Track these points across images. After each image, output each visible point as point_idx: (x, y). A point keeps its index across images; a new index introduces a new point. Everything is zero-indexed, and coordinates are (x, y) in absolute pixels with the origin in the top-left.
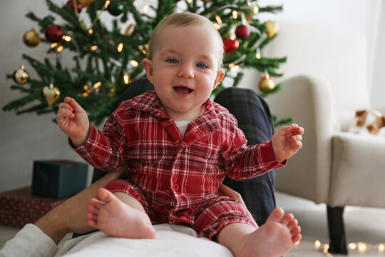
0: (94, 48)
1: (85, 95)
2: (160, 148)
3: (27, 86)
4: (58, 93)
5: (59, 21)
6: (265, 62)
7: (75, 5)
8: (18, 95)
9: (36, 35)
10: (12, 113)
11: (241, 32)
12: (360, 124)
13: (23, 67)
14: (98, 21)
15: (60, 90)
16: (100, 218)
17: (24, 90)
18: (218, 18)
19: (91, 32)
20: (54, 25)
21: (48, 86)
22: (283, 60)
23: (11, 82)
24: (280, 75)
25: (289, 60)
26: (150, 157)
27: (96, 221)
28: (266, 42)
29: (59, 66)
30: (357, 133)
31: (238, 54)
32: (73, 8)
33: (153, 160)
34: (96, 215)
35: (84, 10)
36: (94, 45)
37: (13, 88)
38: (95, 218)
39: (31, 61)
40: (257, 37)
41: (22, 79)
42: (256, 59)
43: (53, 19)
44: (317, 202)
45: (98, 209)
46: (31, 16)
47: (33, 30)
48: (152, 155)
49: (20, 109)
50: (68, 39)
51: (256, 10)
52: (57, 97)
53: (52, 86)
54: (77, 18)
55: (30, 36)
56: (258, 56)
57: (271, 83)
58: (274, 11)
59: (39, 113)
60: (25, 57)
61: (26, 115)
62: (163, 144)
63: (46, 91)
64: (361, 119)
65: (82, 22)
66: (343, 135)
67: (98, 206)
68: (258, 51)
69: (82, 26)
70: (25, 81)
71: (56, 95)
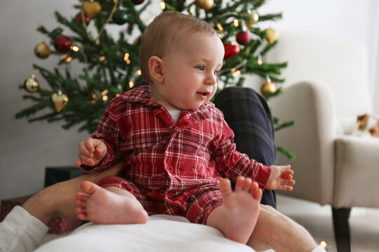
0: (102, 59)
1: (93, 102)
2: (153, 135)
3: (37, 95)
4: (66, 99)
5: (67, 32)
6: (266, 68)
7: (83, 18)
8: (29, 104)
9: (47, 47)
10: (24, 120)
11: (241, 38)
12: (362, 128)
13: (33, 76)
14: (105, 32)
15: (69, 97)
16: (89, 210)
17: (35, 99)
18: (219, 26)
19: (98, 42)
20: (63, 36)
21: (57, 93)
22: (284, 65)
23: (24, 92)
24: (282, 81)
25: (289, 65)
26: (144, 146)
27: (85, 214)
28: (267, 49)
29: (68, 75)
30: (359, 136)
31: (240, 58)
32: (81, 21)
33: (147, 148)
34: (85, 208)
35: (92, 23)
36: (102, 56)
37: (25, 97)
38: (84, 211)
39: (42, 70)
40: (258, 43)
41: (33, 87)
42: (258, 65)
43: (62, 30)
44: (322, 204)
45: (85, 202)
46: (42, 30)
47: (43, 43)
48: (146, 143)
49: (32, 117)
50: (75, 49)
51: (256, 18)
52: (65, 104)
53: (60, 93)
54: (84, 30)
55: (41, 48)
56: (260, 62)
57: (272, 88)
58: (274, 19)
59: (50, 121)
60: (36, 67)
61: (37, 123)
62: (157, 131)
63: (55, 97)
64: (362, 123)
65: (90, 33)
66: (346, 138)
67: (84, 199)
68: (260, 58)
69: (89, 37)
70: (35, 89)
71: (64, 101)
